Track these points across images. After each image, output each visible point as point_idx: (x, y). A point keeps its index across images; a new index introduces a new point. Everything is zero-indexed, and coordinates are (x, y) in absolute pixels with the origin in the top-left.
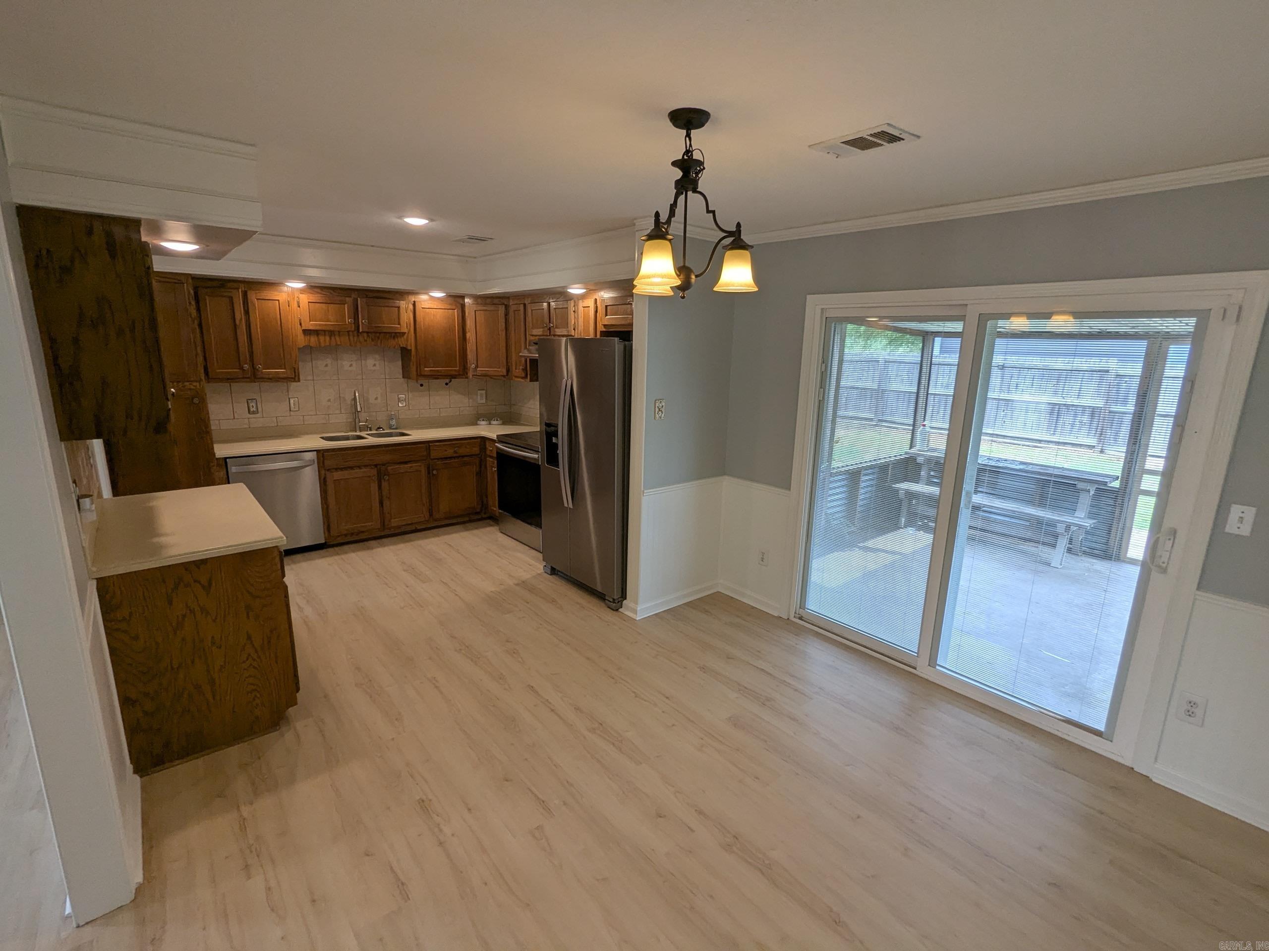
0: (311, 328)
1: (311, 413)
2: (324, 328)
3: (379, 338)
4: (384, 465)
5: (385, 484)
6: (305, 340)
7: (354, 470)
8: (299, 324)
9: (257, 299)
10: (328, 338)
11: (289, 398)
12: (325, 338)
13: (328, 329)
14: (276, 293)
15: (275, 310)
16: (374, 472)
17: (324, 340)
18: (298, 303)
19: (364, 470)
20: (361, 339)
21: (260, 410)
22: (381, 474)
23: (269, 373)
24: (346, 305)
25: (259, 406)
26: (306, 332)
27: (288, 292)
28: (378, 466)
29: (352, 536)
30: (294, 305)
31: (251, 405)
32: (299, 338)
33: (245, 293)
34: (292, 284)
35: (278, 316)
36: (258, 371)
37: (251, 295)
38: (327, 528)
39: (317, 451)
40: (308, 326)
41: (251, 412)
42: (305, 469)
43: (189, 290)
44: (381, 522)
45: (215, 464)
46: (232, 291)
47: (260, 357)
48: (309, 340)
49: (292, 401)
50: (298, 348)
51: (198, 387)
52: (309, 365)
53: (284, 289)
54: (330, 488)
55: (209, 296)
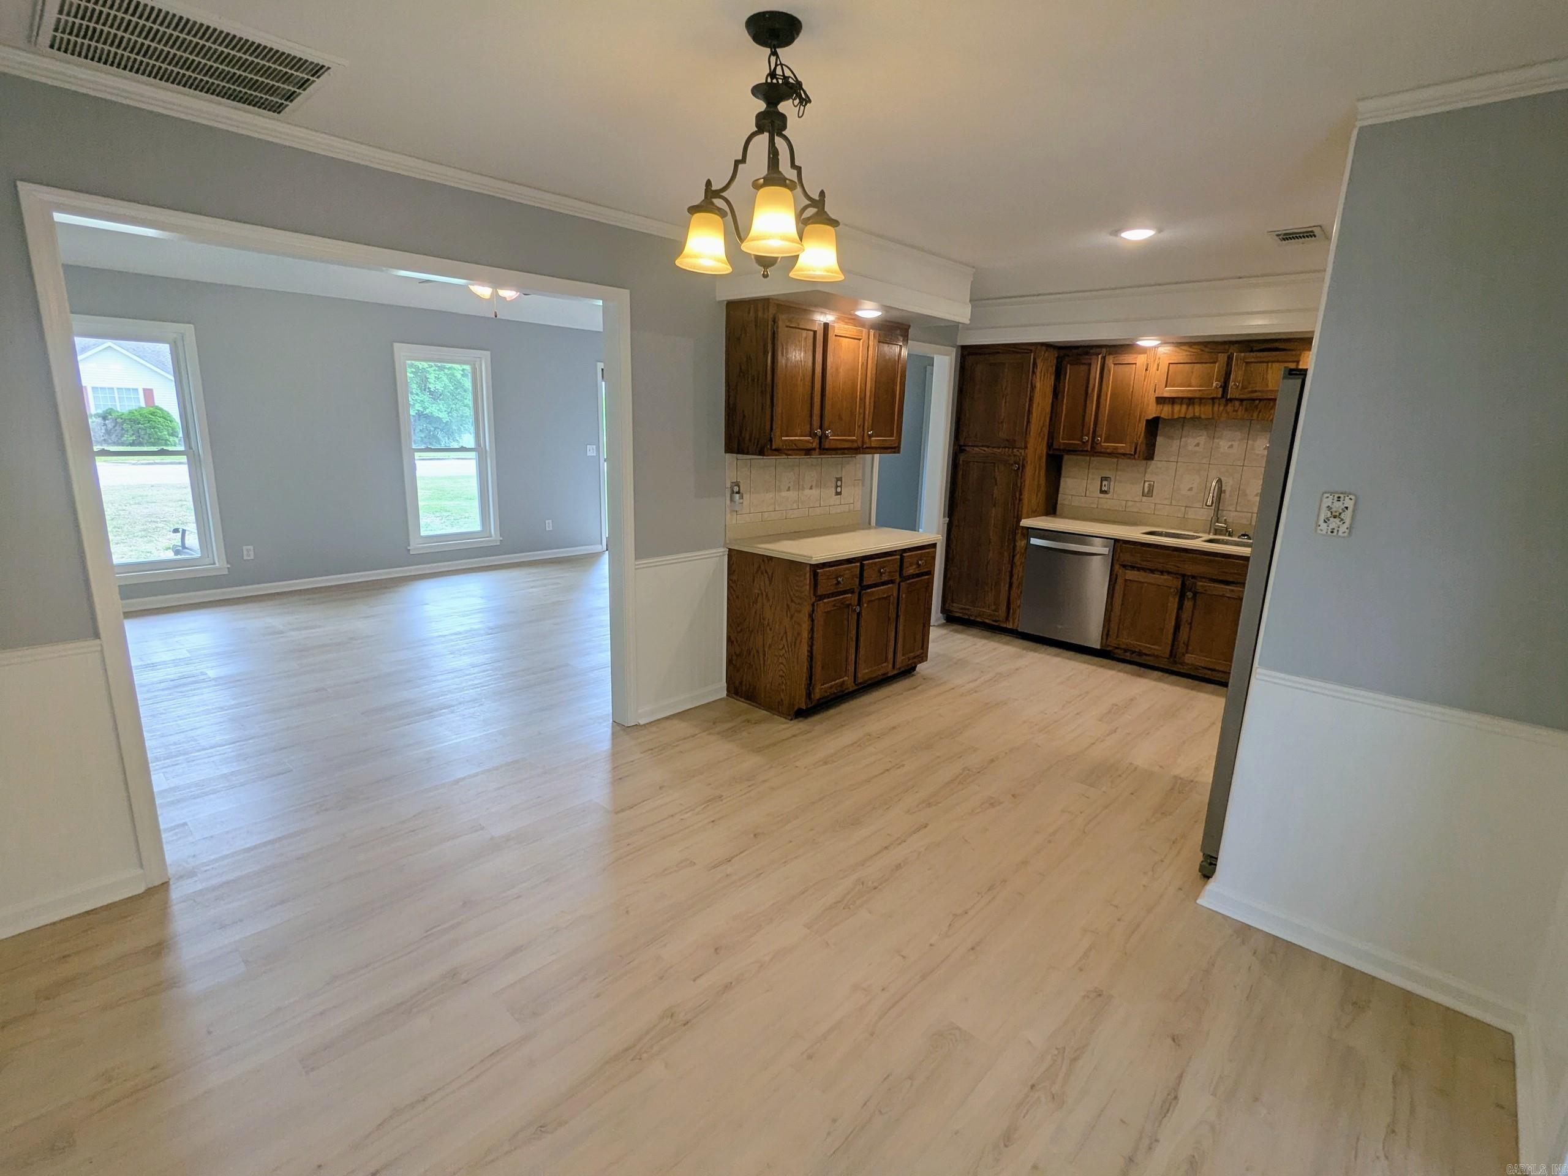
0: (1166, 395)
1: (1165, 502)
2: (1180, 395)
3: (1256, 407)
4: (1193, 577)
5: (1188, 604)
6: (1156, 410)
7: (1154, 574)
8: (1154, 390)
9: (1114, 364)
10: (1184, 407)
11: (1144, 481)
12: (1173, 409)
13: (1187, 396)
14: (1135, 356)
15: (1129, 389)
16: (1177, 583)
17: (1180, 411)
18: (1158, 365)
19: (1166, 577)
20: (1229, 408)
21: (1112, 490)
22: (1186, 588)
23: (1108, 447)
24: (1217, 365)
25: (1112, 487)
26: (1160, 400)
27: (1148, 353)
28: (1186, 578)
29: (1134, 655)
30: (1153, 368)
31: (1104, 483)
32: (1150, 408)
33: (1104, 358)
34: (1145, 343)
35: (1132, 382)
36: (1097, 444)
37: (1110, 361)
38: (1106, 633)
39: (1116, 541)
40: (1162, 394)
41: (1102, 492)
42: (1095, 557)
43: (1035, 359)
44: (1171, 651)
45: (1020, 531)
46: (1090, 359)
47: (1103, 430)
48: (1162, 410)
49: (1147, 484)
50: (1147, 421)
51: (1023, 454)
52: (1176, 443)
53: (1144, 351)
54: (1119, 588)
55: (1071, 365)
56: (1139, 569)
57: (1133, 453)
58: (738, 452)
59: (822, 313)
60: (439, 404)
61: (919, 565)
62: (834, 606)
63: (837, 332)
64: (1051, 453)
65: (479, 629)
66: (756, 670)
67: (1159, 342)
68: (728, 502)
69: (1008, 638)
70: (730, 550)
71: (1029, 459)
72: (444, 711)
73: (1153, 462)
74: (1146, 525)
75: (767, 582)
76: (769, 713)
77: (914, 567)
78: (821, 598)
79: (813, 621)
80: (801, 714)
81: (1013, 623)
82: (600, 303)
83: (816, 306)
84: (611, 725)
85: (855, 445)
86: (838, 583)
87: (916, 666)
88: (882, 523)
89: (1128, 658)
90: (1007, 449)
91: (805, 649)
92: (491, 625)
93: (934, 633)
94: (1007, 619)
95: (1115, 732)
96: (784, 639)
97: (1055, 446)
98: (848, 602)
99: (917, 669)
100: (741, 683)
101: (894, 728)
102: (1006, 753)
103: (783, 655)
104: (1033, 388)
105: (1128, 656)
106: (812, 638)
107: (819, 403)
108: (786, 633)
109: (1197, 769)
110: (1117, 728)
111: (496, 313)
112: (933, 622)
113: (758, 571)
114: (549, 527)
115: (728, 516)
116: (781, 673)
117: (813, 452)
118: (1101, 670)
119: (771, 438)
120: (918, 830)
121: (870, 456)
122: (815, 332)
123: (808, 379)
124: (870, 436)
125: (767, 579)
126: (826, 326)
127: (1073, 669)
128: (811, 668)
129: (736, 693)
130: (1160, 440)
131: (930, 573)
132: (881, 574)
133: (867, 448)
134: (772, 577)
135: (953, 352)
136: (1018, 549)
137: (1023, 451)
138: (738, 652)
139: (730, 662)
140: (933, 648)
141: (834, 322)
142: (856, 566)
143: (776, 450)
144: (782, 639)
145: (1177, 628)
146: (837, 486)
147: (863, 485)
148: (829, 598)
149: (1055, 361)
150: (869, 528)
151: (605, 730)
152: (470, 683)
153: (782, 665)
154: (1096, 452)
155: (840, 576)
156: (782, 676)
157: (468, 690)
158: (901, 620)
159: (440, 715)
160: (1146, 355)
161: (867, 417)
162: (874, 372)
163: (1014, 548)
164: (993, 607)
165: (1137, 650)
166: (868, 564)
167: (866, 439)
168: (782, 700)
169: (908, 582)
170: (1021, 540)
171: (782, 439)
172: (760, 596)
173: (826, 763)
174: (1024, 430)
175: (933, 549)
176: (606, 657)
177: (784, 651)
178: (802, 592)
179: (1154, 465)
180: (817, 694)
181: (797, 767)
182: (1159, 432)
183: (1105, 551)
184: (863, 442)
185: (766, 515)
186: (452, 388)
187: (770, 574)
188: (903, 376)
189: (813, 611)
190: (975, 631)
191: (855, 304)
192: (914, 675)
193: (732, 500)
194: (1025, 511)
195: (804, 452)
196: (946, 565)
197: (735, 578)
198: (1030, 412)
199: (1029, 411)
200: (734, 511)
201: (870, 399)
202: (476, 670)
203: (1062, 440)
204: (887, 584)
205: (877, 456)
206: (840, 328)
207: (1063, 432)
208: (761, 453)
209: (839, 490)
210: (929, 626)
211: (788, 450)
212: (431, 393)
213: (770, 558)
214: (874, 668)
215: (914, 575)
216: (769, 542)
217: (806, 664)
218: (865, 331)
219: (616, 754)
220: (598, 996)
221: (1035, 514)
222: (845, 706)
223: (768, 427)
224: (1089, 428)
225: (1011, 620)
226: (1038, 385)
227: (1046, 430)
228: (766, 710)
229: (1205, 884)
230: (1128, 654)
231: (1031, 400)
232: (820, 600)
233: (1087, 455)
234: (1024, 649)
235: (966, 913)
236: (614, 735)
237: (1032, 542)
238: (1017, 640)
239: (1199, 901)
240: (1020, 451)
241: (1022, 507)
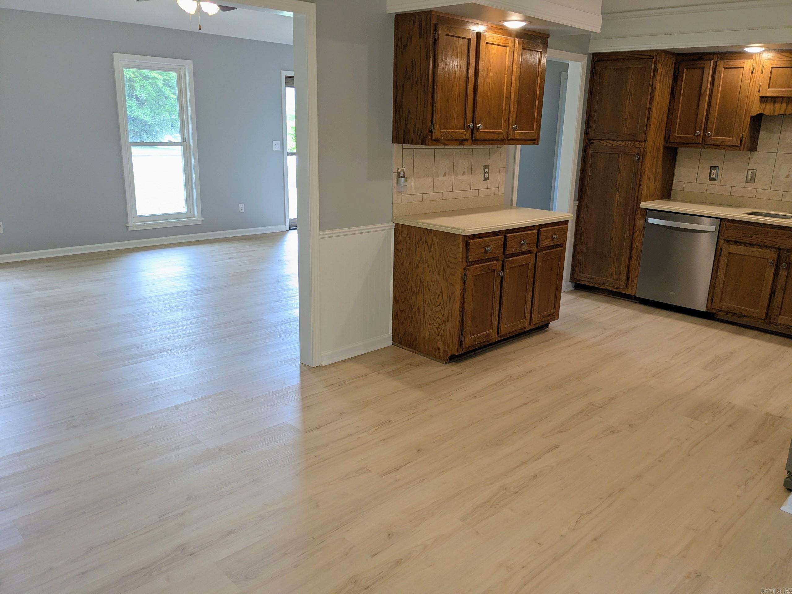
0: (768, 95)
1: (765, 187)
2: (781, 95)
4: (787, 250)
5: (783, 273)
6: (760, 108)
7: (754, 248)
8: (758, 91)
9: (725, 68)
10: (784, 105)
11: (748, 169)
12: (774, 107)
13: (786, 96)
14: (742, 61)
15: (739, 77)
16: (775, 255)
17: (780, 108)
18: (762, 69)
19: (764, 250)
21: (719, 178)
22: (781, 260)
23: (717, 140)
25: (719, 175)
26: (764, 99)
27: (754, 57)
28: (781, 251)
29: (734, 317)
30: (758, 73)
31: (713, 171)
32: (755, 106)
33: (716, 63)
34: (753, 49)
35: (740, 83)
36: (708, 137)
37: (721, 66)
38: (711, 298)
39: (722, 220)
40: (766, 93)
41: (710, 179)
42: (703, 234)
43: (655, 64)
44: (767, 313)
45: (639, 212)
46: (704, 64)
47: (713, 125)
48: (765, 108)
49: (750, 172)
50: (751, 116)
51: (643, 146)
52: (776, 136)
53: (750, 56)
54: (724, 259)
55: (687, 69)
56: (741, 244)
57: (738, 145)
58: (404, 143)
59: (475, 24)
60: (144, 109)
61: (553, 239)
62: (482, 270)
63: (488, 40)
64: (667, 146)
65: (188, 291)
66: (417, 323)
67: (763, 49)
68: (395, 185)
69: (627, 302)
70: (396, 224)
71: (649, 150)
72: (163, 354)
73: (756, 153)
74: (749, 206)
75: (427, 251)
76: (427, 359)
77: (550, 240)
78: (471, 263)
79: (464, 282)
80: (454, 359)
81: (632, 291)
82: (290, 14)
83: (471, 17)
84: (299, 366)
85: (501, 137)
86: (486, 252)
87: (549, 324)
88: (522, 204)
89: (729, 320)
90: (630, 142)
91: (457, 307)
92: (197, 287)
93: (565, 298)
94: (627, 286)
95: (716, 378)
96: (441, 297)
97: (671, 140)
98: (493, 268)
99: (550, 326)
100: (404, 334)
101: (530, 372)
102: (624, 393)
103: (440, 310)
104: (653, 89)
105: (729, 318)
106: (463, 297)
107: (472, 100)
108: (442, 292)
109: (786, 408)
110: (719, 375)
111: (200, 26)
112: (563, 289)
113: (419, 242)
114: (242, 210)
115: (395, 196)
116: (437, 326)
117: (466, 142)
118: (706, 329)
119: (432, 130)
120: (551, 450)
121: (514, 146)
122: (469, 40)
123: (464, 79)
124: (514, 130)
125: (426, 248)
126: (479, 35)
127: (682, 328)
128: (462, 321)
129: (400, 343)
130: (762, 134)
131: (562, 246)
132: (522, 245)
133: (511, 139)
134: (431, 245)
135: (585, 58)
136: (637, 227)
137: (643, 144)
138: (402, 310)
139: (395, 316)
140: (563, 309)
141: (486, 31)
142: (501, 239)
143: (435, 140)
144: (438, 298)
145: (773, 293)
146: (485, 173)
147: (507, 172)
148: (477, 264)
149: (673, 65)
150: (511, 208)
151: (295, 370)
152: (183, 332)
153: (438, 320)
154: (706, 145)
155: (487, 246)
156: (438, 328)
157: (182, 338)
158: (537, 284)
159: (161, 357)
160: (752, 60)
161: (511, 113)
162: (518, 75)
163: (634, 225)
164: (615, 277)
165: (737, 312)
166: (511, 237)
167: (511, 132)
168: (438, 348)
169: (544, 252)
170: (640, 220)
171: (439, 131)
172: (421, 262)
173: (474, 397)
174: (645, 125)
175: (567, 226)
176: (296, 313)
177: (440, 308)
178: (456, 259)
179: (757, 155)
180: (468, 342)
181: (451, 400)
182: (762, 127)
183: (713, 228)
184: (508, 134)
185: (426, 196)
186: (155, 95)
187: (430, 243)
188: (543, 79)
189: (465, 274)
190: (598, 297)
191: (504, 16)
192: (547, 331)
193: (398, 182)
194: (644, 194)
195: (458, 142)
196: (575, 241)
197: (400, 247)
198: (650, 110)
199: (650, 108)
200: (399, 192)
201: (514, 97)
202: (187, 322)
203: (677, 134)
204: (526, 254)
205: (519, 147)
206: (490, 36)
207: (679, 128)
208: (423, 142)
209: (486, 176)
210: (561, 292)
211: (445, 140)
212: (137, 99)
213: (430, 231)
214: (515, 323)
215: (548, 246)
216: (429, 218)
217: (458, 318)
218: (511, 39)
219: (304, 388)
220: (296, 566)
221: (652, 197)
222: (489, 354)
223: (429, 121)
224: (702, 123)
225: (630, 288)
226: (658, 88)
227: (663, 126)
228: (425, 356)
229: (788, 496)
230: (729, 315)
231: (651, 99)
232: (470, 266)
233: (698, 147)
234: (641, 311)
235: (590, 513)
236: (302, 373)
237: (649, 222)
238: (635, 304)
239: (782, 508)
240: (641, 144)
241: (641, 191)
